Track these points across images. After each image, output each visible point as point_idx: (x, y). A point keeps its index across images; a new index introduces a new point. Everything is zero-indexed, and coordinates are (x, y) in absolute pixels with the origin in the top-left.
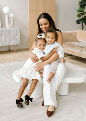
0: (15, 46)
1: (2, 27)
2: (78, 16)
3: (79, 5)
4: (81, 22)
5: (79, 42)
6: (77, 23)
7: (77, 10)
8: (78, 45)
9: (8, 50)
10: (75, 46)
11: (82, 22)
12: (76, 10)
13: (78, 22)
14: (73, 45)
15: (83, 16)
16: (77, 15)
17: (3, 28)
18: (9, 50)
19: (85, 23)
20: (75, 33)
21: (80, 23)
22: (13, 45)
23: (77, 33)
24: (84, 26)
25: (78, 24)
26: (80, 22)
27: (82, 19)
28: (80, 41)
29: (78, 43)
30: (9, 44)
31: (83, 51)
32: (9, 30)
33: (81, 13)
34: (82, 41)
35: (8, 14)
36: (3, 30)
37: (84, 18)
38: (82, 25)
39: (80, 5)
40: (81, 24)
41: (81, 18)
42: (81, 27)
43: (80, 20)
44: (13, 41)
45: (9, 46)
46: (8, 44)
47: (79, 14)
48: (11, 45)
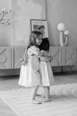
0: (71, 67)
9: (61, 71)
22: (69, 66)
30: (65, 64)
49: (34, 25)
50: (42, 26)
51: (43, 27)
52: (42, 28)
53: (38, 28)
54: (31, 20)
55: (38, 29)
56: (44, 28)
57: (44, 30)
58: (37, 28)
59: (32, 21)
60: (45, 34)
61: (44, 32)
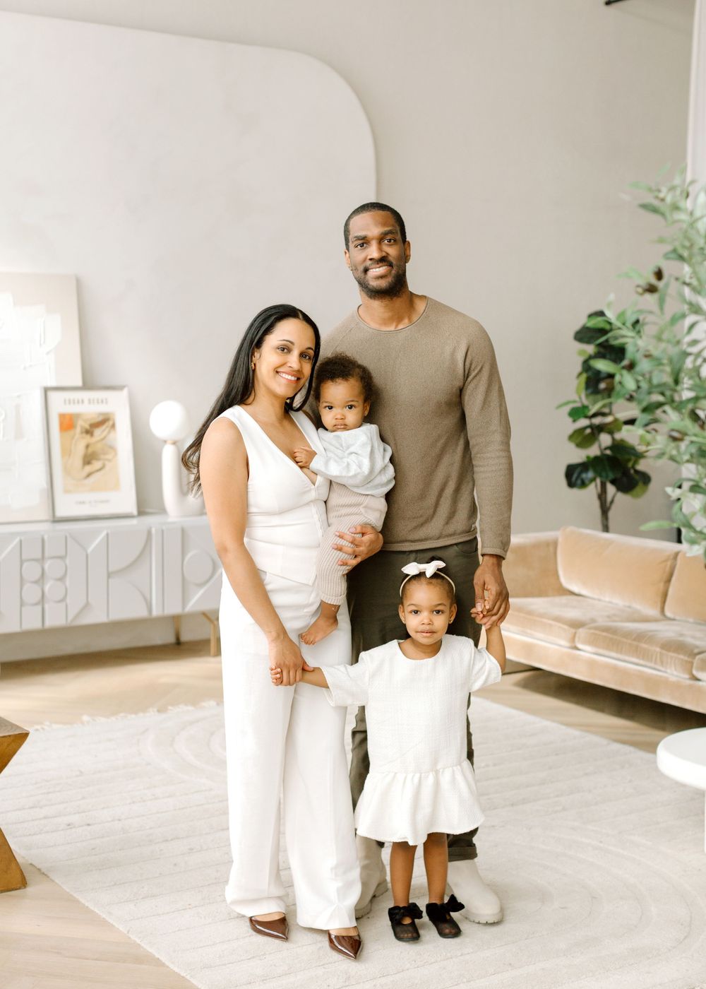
1: (141, 512)
2: (579, 440)
3: (580, 374)
4: (593, 480)
5: (565, 599)
6: (571, 484)
7: (567, 409)
8: (557, 611)
9: (171, 639)
10: (541, 616)
11: (598, 481)
12: (559, 406)
13: (574, 476)
14: (530, 613)
15: (605, 439)
16: (571, 437)
17: (152, 521)
18: (178, 643)
19: (613, 482)
20: (547, 544)
21: (583, 485)
23: (555, 544)
24: (612, 502)
25: (575, 491)
26: (584, 476)
27: (596, 458)
28: (575, 589)
29: (558, 600)
30: (184, 602)
31: (580, 646)
32: (183, 531)
33: (591, 426)
34: (584, 592)
35: (174, 443)
36: (153, 531)
37: (607, 456)
38: (602, 496)
39: (584, 376)
40: (592, 490)
41: (594, 451)
42: (597, 503)
43: (584, 466)
44: (201, 592)
45: (176, 620)
46: (173, 609)
47: (580, 431)
48: (192, 615)
49: (62, 417)
50: (100, 418)
51: (104, 421)
52: (104, 427)
53: (82, 427)
54: (46, 390)
55: (82, 433)
56: (113, 426)
57: (112, 435)
58: (78, 430)
59: (52, 395)
60: (116, 454)
61: (113, 448)
